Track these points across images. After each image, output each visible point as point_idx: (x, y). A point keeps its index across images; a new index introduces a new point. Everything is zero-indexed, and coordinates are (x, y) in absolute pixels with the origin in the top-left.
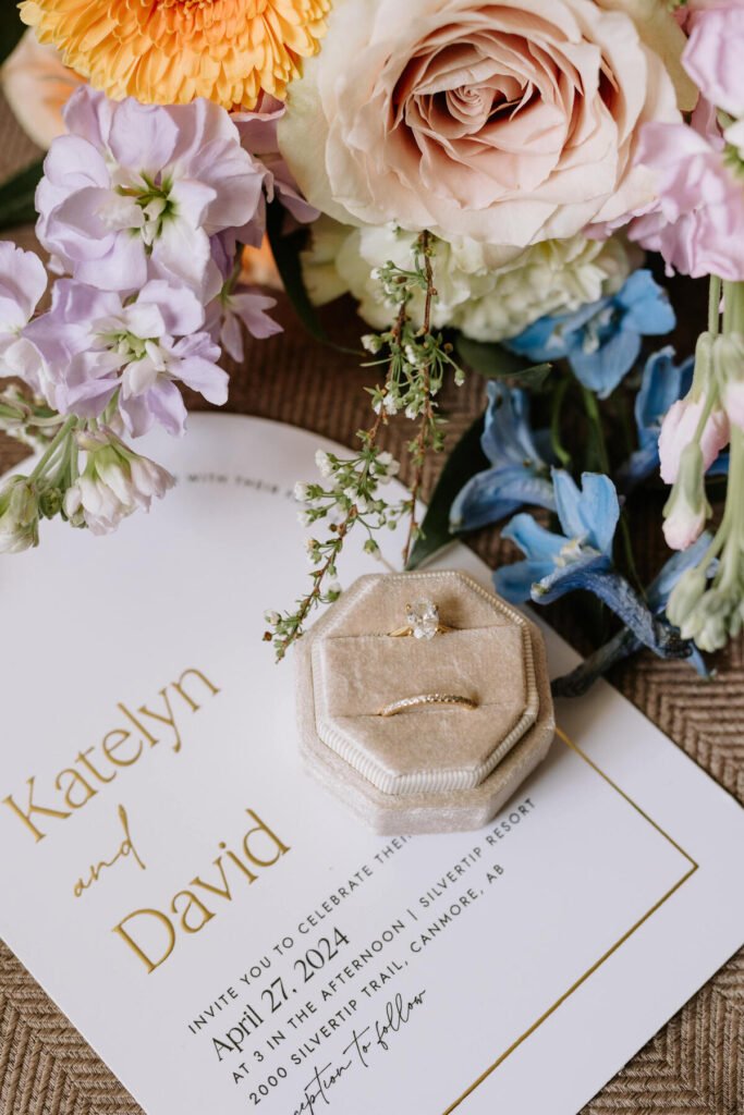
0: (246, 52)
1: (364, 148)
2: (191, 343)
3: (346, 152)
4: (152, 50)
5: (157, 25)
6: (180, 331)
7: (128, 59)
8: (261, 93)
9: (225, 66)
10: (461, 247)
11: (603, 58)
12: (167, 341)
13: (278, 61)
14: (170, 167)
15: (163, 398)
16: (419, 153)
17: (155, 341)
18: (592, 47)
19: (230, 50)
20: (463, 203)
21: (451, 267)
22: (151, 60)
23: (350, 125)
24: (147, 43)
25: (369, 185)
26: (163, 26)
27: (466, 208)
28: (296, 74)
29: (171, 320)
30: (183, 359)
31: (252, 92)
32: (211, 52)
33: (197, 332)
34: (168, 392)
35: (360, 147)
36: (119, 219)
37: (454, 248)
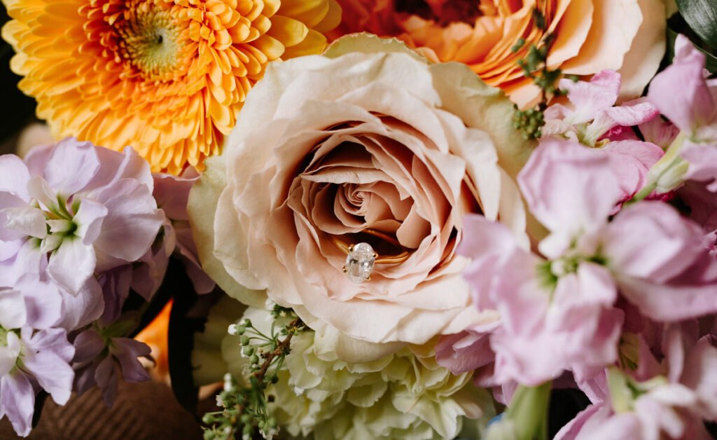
0: (182, 126)
1: (248, 213)
2: (48, 337)
3: (234, 214)
4: (108, 111)
5: (117, 92)
6: (40, 326)
7: (87, 115)
8: (187, 165)
9: (163, 136)
10: (322, 336)
11: (467, 173)
12: (27, 333)
13: (202, 133)
14: (83, 194)
15: (17, 395)
16: (297, 239)
17: (18, 331)
18: (458, 159)
19: (171, 122)
20: (330, 293)
21: (309, 351)
22: (105, 121)
23: (241, 188)
24: (107, 105)
25: (248, 251)
26: (122, 95)
27: (333, 297)
28: (216, 151)
29: (35, 313)
30: (38, 352)
31: (178, 161)
32: (154, 122)
33: (54, 327)
34: (23, 392)
35: (245, 212)
36: (22, 221)
37: (317, 335)
